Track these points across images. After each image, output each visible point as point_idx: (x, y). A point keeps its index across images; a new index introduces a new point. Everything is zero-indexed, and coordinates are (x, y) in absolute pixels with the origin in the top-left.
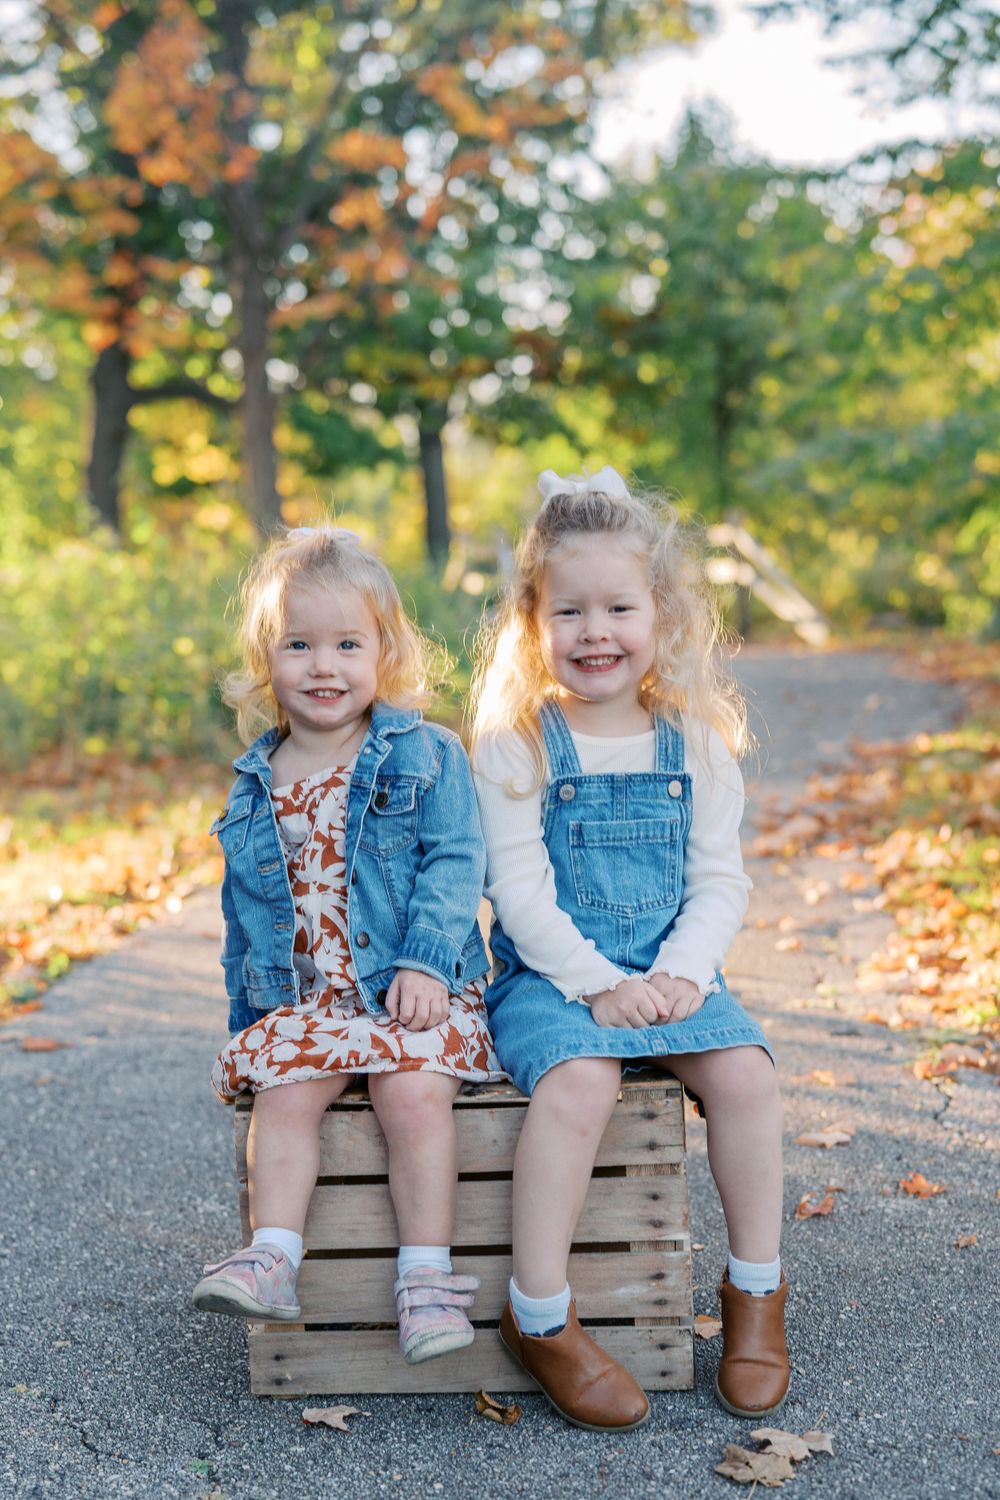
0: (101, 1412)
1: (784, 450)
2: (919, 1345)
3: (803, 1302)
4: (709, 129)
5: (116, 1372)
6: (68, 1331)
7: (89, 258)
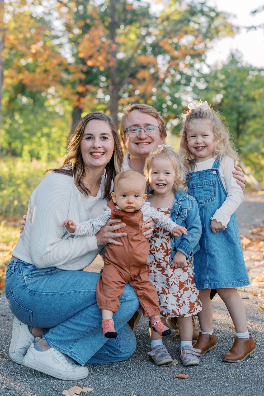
0: (20, 393)
1: (254, 141)
2: (248, 386)
3: (219, 372)
4: (236, 57)
5: (26, 382)
6: (16, 370)
7: (73, 84)
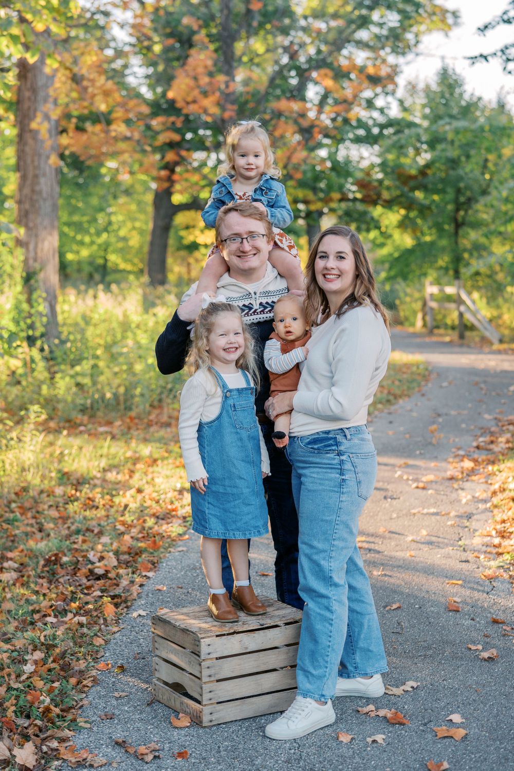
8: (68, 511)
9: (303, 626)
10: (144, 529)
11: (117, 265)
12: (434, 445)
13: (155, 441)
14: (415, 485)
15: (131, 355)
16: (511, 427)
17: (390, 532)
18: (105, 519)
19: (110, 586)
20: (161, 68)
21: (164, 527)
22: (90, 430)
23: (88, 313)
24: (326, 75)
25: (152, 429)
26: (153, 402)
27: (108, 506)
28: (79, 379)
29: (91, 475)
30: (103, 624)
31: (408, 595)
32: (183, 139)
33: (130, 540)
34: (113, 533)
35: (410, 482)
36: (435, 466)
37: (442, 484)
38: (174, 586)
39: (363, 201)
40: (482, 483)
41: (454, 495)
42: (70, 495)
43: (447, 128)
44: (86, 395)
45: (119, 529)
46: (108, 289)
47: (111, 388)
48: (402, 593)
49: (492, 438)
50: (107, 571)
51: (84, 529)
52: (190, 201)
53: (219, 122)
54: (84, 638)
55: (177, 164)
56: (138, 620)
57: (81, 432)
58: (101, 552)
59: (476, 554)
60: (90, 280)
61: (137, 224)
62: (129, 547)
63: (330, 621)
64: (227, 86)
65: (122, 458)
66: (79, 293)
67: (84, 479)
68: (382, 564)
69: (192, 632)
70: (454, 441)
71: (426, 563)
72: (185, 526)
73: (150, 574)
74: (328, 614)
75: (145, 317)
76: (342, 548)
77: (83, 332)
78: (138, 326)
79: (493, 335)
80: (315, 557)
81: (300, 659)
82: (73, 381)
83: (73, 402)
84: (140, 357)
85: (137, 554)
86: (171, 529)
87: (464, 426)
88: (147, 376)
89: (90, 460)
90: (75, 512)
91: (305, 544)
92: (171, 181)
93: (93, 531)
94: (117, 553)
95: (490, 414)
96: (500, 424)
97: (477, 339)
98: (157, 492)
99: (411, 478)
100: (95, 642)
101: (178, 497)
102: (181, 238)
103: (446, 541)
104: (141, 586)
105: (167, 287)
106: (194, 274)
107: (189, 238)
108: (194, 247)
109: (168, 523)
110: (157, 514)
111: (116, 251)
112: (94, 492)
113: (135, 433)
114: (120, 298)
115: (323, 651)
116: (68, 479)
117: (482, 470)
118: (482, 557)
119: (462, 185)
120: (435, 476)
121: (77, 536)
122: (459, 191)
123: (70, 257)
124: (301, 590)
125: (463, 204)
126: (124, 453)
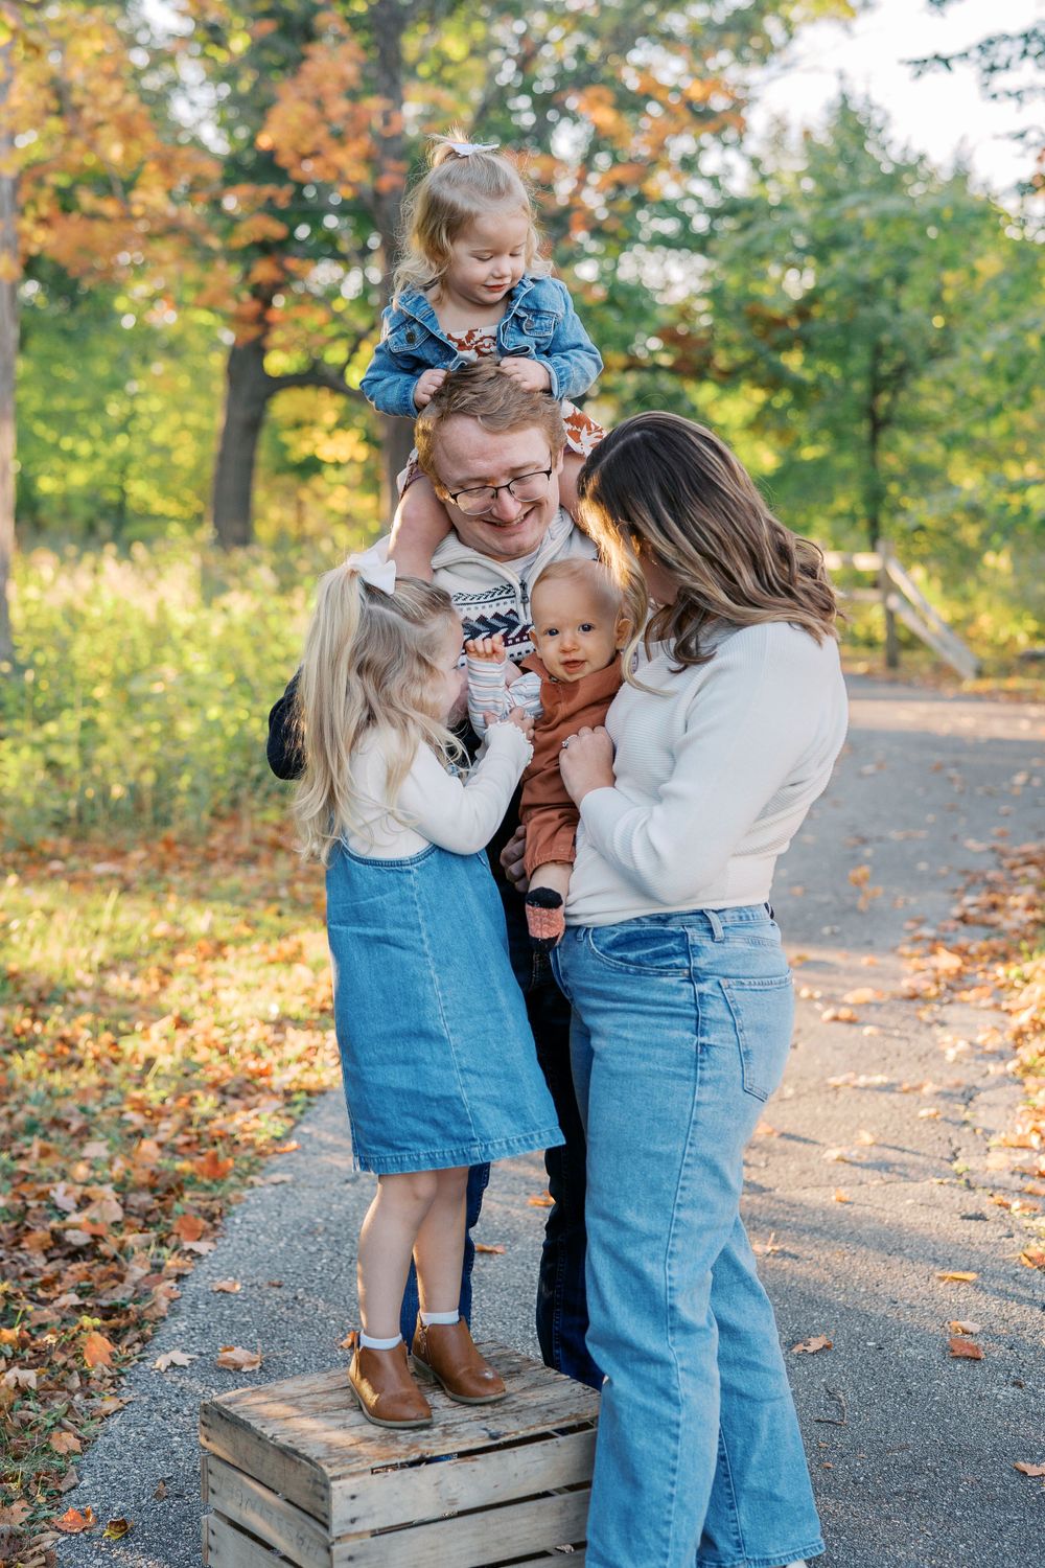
8: (10, 1072)
9: (601, 1439)
10: (191, 1124)
11: (146, 503)
12: (861, 913)
13: (221, 898)
14: (829, 1014)
15: (172, 700)
16: (1033, 871)
17: (782, 1135)
18: (98, 1093)
19: (101, 1281)
20: (245, 85)
21: (240, 1118)
22: (73, 870)
23: (80, 605)
24: (599, 100)
25: (215, 870)
26: (218, 805)
27: (106, 1061)
28: (55, 752)
29: (71, 981)
30: (81, 1390)
31: (847, 1312)
32: (291, 237)
33: (157, 1152)
34: (116, 1131)
35: (818, 1006)
36: (871, 964)
37: (892, 1010)
38: (260, 1280)
39: (673, 370)
40: (987, 1009)
41: (924, 1041)
42: (18, 1030)
43: (863, 212)
44: (67, 789)
45: (131, 1123)
46: (125, 552)
47: (125, 773)
48: (829, 1306)
49: (993, 898)
50: (97, 1238)
51: (47, 1120)
52: (306, 368)
53: (369, 200)
54: (28, 1435)
55: (277, 287)
56: (169, 1379)
57: (53, 875)
58: (86, 1184)
59: (999, 1197)
60: (89, 536)
61: (192, 418)
62: (152, 1173)
63: (671, 1429)
64: (387, 121)
65: (145, 939)
66: (63, 559)
67: (54, 989)
68: (773, 1224)
69: (308, 1460)
70: (906, 903)
71: (881, 1221)
72: (289, 1116)
73: (202, 1247)
74: (666, 1409)
75: (205, 614)
76: (702, 1229)
77: (64, 647)
78: (188, 636)
79: (959, 658)
80: (631, 1253)
81: (595, 1531)
82: (39, 757)
83: (38, 804)
84: (191, 704)
85: (170, 1191)
86: (254, 1123)
87: (923, 866)
88: (206, 747)
89: (71, 943)
90: (28, 1076)
91: (604, 1216)
92: (263, 322)
93: (67, 1126)
94: (122, 1187)
95: (980, 840)
96: (1006, 863)
97: (926, 668)
98: (222, 1026)
99: (818, 994)
100: (55, 1445)
101: (272, 1038)
102: (284, 448)
103: (921, 1160)
104: (180, 1277)
105: (254, 550)
106: (311, 525)
107: (301, 448)
108: (311, 467)
109: (248, 1108)
110: (224, 1083)
111: (143, 475)
112: (75, 1023)
113: (176, 878)
114: (151, 574)
115: (655, 1510)
116: (18, 990)
117: (981, 976)
118: (1016, 1205)
119: (886, 338)
120: (876, 990)
121: (27, 1139)
122: (878, 352)
123: (46, 485)
124: (593, 1341)
125: (888, 378)
126: (152, 925)
